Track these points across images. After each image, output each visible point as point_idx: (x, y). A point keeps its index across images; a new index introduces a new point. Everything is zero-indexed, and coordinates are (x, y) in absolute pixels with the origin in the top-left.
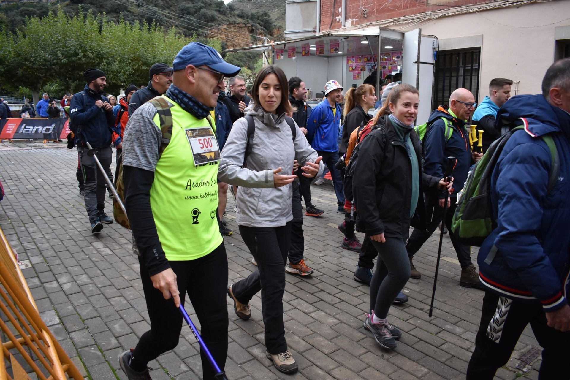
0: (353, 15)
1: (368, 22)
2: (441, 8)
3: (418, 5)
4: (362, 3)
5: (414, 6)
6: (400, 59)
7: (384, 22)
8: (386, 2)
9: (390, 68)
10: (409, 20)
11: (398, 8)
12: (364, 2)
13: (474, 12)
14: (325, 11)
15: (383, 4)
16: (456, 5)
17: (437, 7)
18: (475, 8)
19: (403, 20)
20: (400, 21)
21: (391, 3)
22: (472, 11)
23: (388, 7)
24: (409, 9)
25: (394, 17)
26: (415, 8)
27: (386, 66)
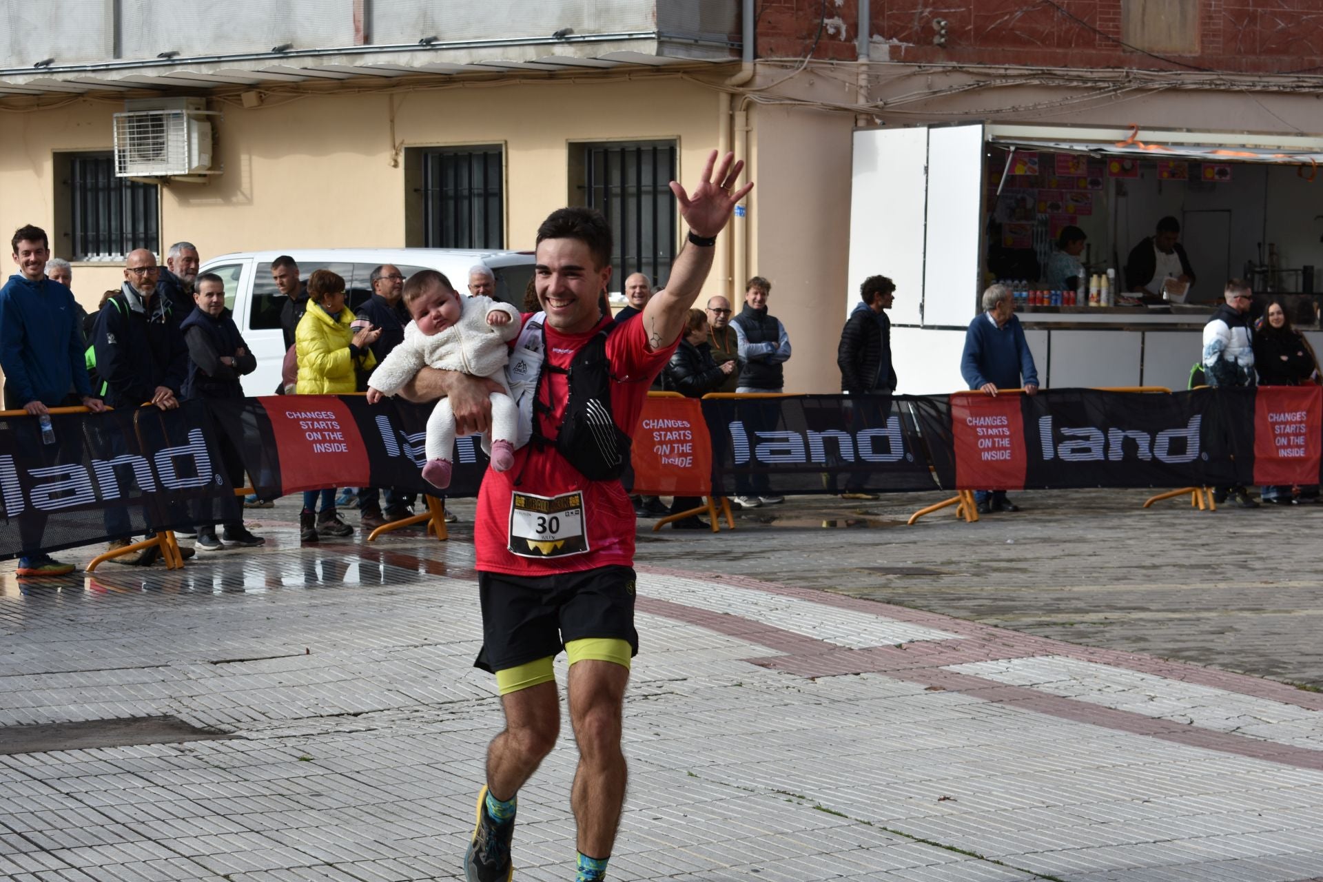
1: (951, 59)
2: (1164, 64)
3: (1100, 45)
5: (1090, 44)
7: (1002, 72)
8: (1006, 14)
9: (1071, 210)
10: (1079, 78)
11: (1045, 39)
13: (1241, 91)
15: (996, 17)
16: (1197, 66)
17: (1153, 60)
18: (1243, 81)
19: (1061, 77)
20: (1051, 75)
21: (1021, 20)
22: (1236, 88)
23: (1012, 29)
24: (1074, 51)
25: (1035, 62)
26: (1094, 52)
27: (1060, 203)
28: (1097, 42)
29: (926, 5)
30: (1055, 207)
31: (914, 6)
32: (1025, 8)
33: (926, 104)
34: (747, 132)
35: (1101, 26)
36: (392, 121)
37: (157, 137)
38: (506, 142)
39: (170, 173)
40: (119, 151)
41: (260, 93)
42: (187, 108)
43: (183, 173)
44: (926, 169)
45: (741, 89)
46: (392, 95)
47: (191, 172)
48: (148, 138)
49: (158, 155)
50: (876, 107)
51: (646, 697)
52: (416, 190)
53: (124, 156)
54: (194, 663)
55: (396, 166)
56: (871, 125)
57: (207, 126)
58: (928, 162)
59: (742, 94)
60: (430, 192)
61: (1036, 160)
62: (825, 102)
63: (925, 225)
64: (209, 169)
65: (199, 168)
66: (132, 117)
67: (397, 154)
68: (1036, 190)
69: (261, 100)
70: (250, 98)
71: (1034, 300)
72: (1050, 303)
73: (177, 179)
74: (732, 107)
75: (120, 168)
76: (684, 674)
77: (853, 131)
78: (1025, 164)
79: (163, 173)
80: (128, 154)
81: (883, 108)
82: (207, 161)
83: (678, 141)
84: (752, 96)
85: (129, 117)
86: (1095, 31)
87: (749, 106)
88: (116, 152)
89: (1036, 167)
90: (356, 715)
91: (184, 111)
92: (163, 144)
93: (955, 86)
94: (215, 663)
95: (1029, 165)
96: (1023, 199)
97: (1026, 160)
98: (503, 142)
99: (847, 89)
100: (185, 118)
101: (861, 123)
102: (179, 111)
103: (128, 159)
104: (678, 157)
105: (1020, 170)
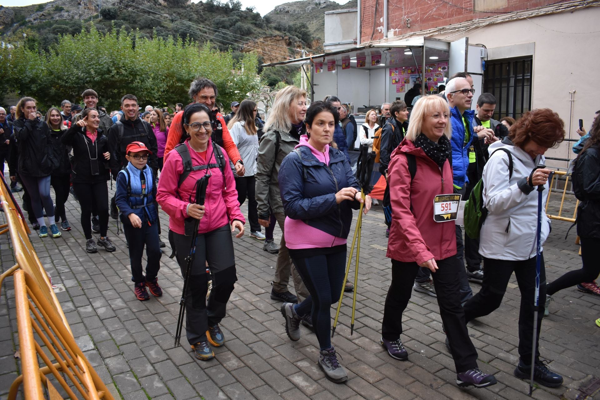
0: (395, 25)
1: (412, 31)
2: (489, 15)
4: (405, 12)
5: (460, 13)
6: (446, 70)
7: (428, 32)
8: (430, 11)
9: (435, 80)
10: (455, 28)
11: (444, 16)
12: (407, 11)
13: (524, 19)
14: (365, 22)
15: (427, 12)
16: (505, 12)
17: (485, 14)
18: (526, 14)
19: (449, 29)
20: (446, 29)
21: (436, 11)
22: (522, 17)
23: (432, 15)
24: (455, 17)
25: (439, 25)
26: (462, 16)
27: (431, 78)
28: (463, 12)
29: (405, 15)
30: (429, 79)
31: (402, 16)
32: (437, 7)
35: (464, 5)
86: (462, 8)
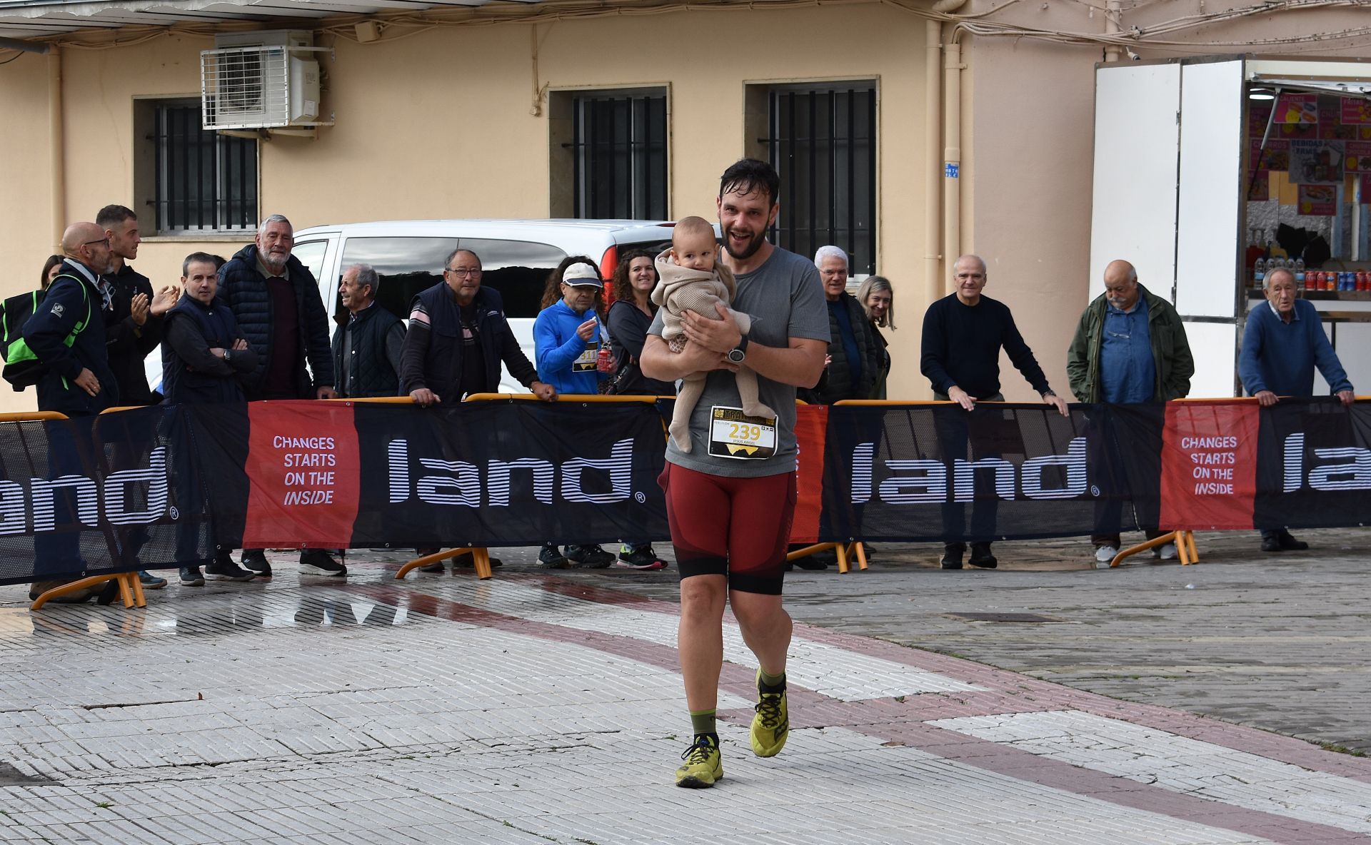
33: (1199, 32)
34: (961, 70)
36: (535, 58)
37: (253, 81)
38: (671, 83)
39: (267, 125)
40: (208, 98)
41: (378, 23)
42: (289, 44)
43: (282, 124)
44: (1179, 115)
45: (953, 16)
46: (534, 25)
47: (292, 124)
48: (241, 82)
49: (254, 102)
50: (1130, 36)
51: (554, 749)
52: (564, 145)
53: (213, 105)
54: (65, 707)
55: (538, 115)
56: (1123, 60)
57: (314, 67)
58: (1180, 108)
59: (955, 22)
60: (582, 148)
61: (1315, 104)
62: (1062, 32)
63: (1178, 188)
64: (318, 119)
65: (302, 118)
66: (223, 55)
67: (540, 99)
68: (1343, 142)
69: (379, 33)
70: (365, 31)
71: (1315, 283)
72: (1336, 286)
73: (276, 132)
74: (942, 40)
75: (208, 119)
76: (620, 726)
77: (1096, 68)
78: (1299, 110)
79: (259, 125)
80: (217, 101)
81: (1139, 38)
82: (312, 109)
83: (877, 82)
84: (965, 25)
85: (220, 55)
87: (963, 38)
88: (204, 99)
89: (1315, 114)
90: (213, 765)
91: (284, 48)
92: (259, 88)
93: (1236, 10)
94: (89, 708)
95: (1305, 111)
96: (1326, 154)
97: (1301, 104)
98: (667, 85)
99: (1091, 15)
100: (285, 57)
101: (1112, 57)
102: (278, 48)
103: (218, 108)
104: (877, 103)
105: (1292, 118)
